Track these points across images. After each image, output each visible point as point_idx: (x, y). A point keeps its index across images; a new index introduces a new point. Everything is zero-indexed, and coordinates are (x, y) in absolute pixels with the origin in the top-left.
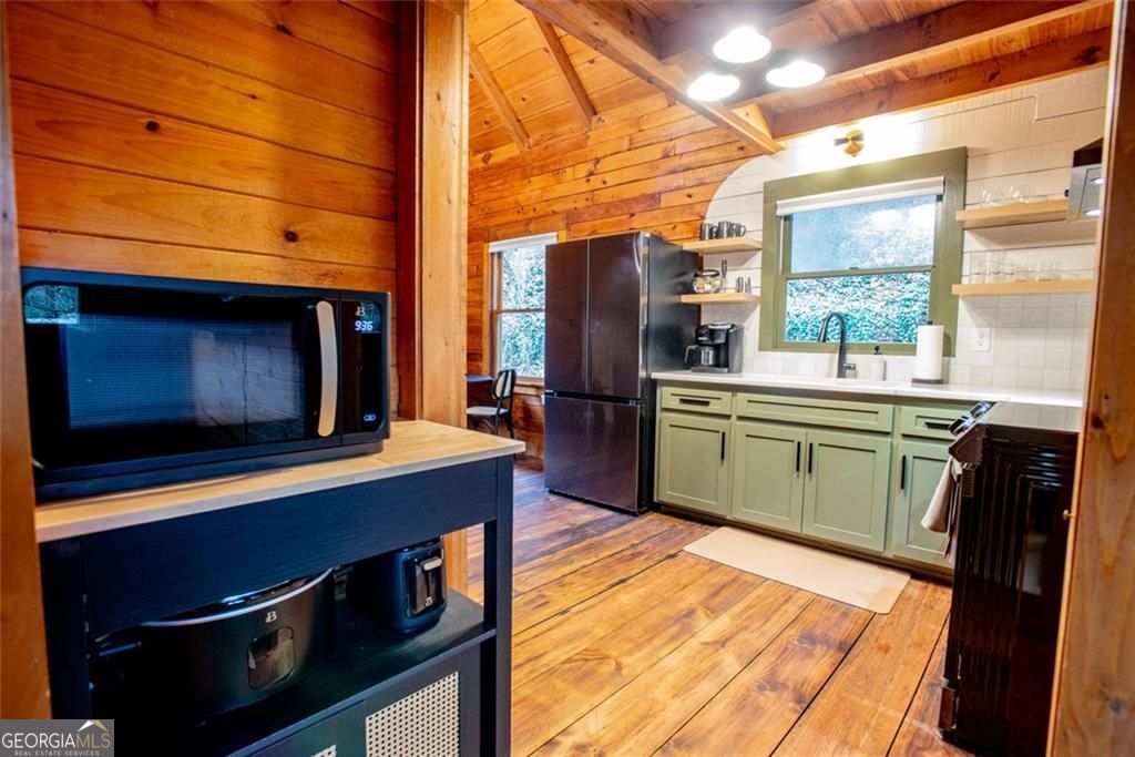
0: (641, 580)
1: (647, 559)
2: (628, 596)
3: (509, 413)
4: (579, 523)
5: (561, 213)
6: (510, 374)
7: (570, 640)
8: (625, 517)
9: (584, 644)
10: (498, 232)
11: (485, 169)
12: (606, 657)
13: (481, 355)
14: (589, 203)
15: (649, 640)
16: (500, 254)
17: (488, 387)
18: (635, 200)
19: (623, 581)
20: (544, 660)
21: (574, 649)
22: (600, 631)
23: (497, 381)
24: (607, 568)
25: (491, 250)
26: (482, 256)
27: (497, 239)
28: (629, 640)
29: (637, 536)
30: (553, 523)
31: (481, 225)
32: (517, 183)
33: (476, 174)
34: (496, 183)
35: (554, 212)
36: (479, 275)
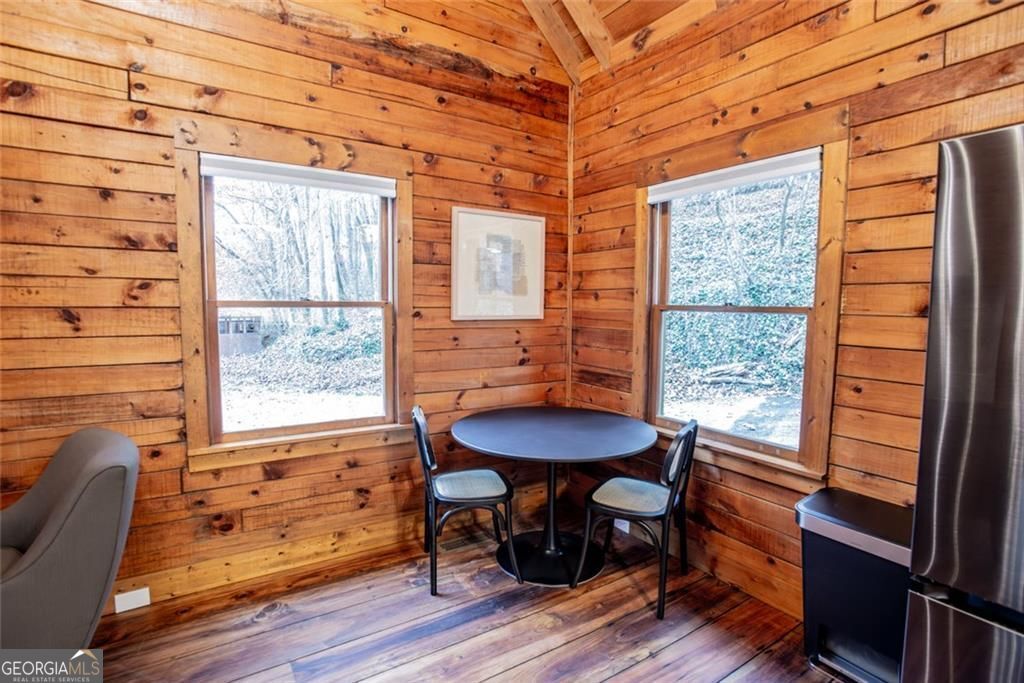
5: (835, 103)
10: (667, 166)
11: (636, 60)
13: (629, 381)
16: (665, 207)
25: (651, 200)
26: (634, 210)
27: (665, 178)
31: (630, 156)
32: (710, 69)
33: (617, 73)
34: (660, 78)
35: (808, 105)
36: (627, 244)
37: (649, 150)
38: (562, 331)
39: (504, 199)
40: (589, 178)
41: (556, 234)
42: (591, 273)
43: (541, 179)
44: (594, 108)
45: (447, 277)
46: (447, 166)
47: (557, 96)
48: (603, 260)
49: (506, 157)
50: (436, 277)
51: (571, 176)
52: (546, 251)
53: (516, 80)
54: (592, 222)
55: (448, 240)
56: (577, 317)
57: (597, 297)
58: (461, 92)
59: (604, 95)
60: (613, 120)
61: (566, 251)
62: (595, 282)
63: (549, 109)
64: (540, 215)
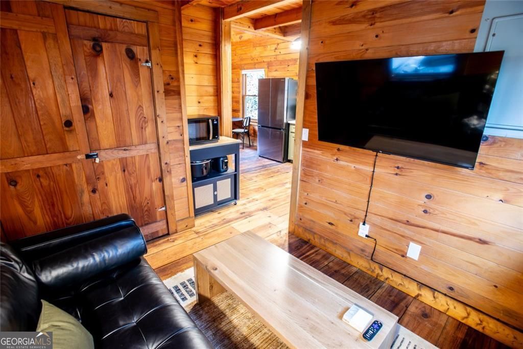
0: (277, 177)
1: (281, 173)
2: (272, 180)
3: (248, 131)
4: (266, 164)
5: (266, 62)
6: (248, 118)
8: (279, 163)
9: (259, 186)
10: (245, 67)
12: (263, 189)
13: (239, 111)
14: (275, 59)
15: (274, 187)
16: (246, 75)
17: (241, 122)
18: (290, 60)
19: (272, 177)
21: (256, 187)
23: (244, 120)
25: (242, 73)
26: (239, 75)
27: (245, 69)
28: (269, 186)
29: (280, 168)
30: (258, 164)
31: (239, 63)
32: (251, 49)
33: (237, 43)
34: (244, 48)
35: (263, 61)
36: (239, 82)
37: (243, 62)
48: (234, 85)
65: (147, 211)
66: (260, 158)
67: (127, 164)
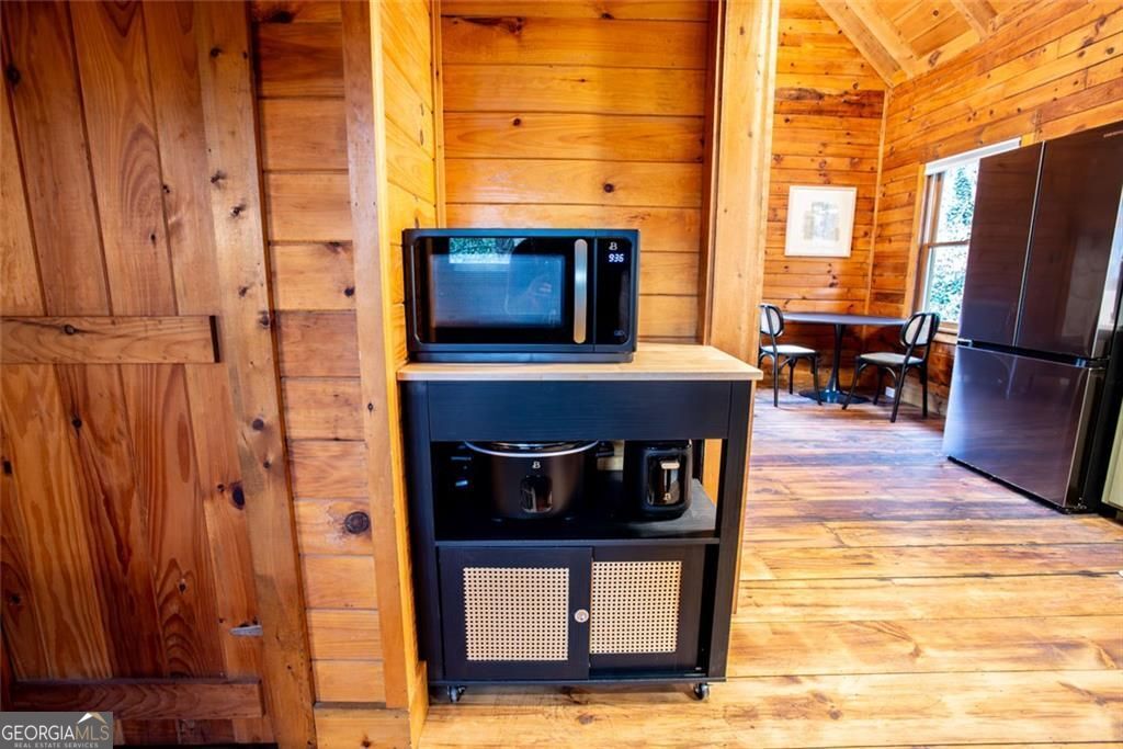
0: (1015, 583)
1: (1045, 564)
2: (980, 593)
3: (924, 364)
4: (967, 500)
5: (1032, 109)
6: (929, 318)
7: (873, 606)
8: (1045, 510)
9: (890, 616)
10: (939, 149)
11: (930, 73)
12: (906, 638)
13: (904, 297)
14: (1079, 87)
15: (978, 647)
16: (940, 176)
19: (987, 576)
20: (832, 611)
21: (872, 615)
22: (917, 613)
23: (908, 326)
24: (972, 555)
25: (928, 172)
26: (916, 180)
27: (937, 157)
28: (948, 634)
29: (1045, 536)
30: (932, 491)
31: (919, 142)
32: (971, 82)
33: (918, 81)
34: (942, 88)
35: (1019, 110)
36: (911, 203)
37: (935, 137)
38: (864, 266)
39: (826, 178)
40: (892, 157)
41: (865, 198)
42: (888, 224)
43: (855, 163)
44: (900, 107)
45: (784, 229)
46: (789, 161)
47: (874, 100)
48: (896, 215)
49: (830, 150)
50: (776, 229)
51: (881, 156)
52: (856, 210)
53: (842, 96)
54: (894, 188)
55: (786, 207)
56: (877, 256)
57: (890, 241)
58: (800, 112)
59: (906, 97)
60: (912, 115)
61: (872, 210)
62: (889, 231)
63: (866, 111)
64: (853, 186)
65: (176, 617)
66: (951, 467)
67: (86, 397)
